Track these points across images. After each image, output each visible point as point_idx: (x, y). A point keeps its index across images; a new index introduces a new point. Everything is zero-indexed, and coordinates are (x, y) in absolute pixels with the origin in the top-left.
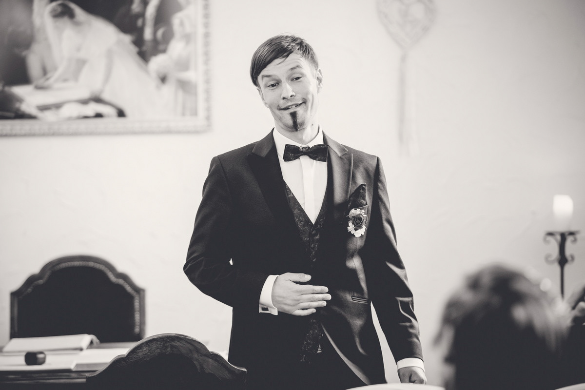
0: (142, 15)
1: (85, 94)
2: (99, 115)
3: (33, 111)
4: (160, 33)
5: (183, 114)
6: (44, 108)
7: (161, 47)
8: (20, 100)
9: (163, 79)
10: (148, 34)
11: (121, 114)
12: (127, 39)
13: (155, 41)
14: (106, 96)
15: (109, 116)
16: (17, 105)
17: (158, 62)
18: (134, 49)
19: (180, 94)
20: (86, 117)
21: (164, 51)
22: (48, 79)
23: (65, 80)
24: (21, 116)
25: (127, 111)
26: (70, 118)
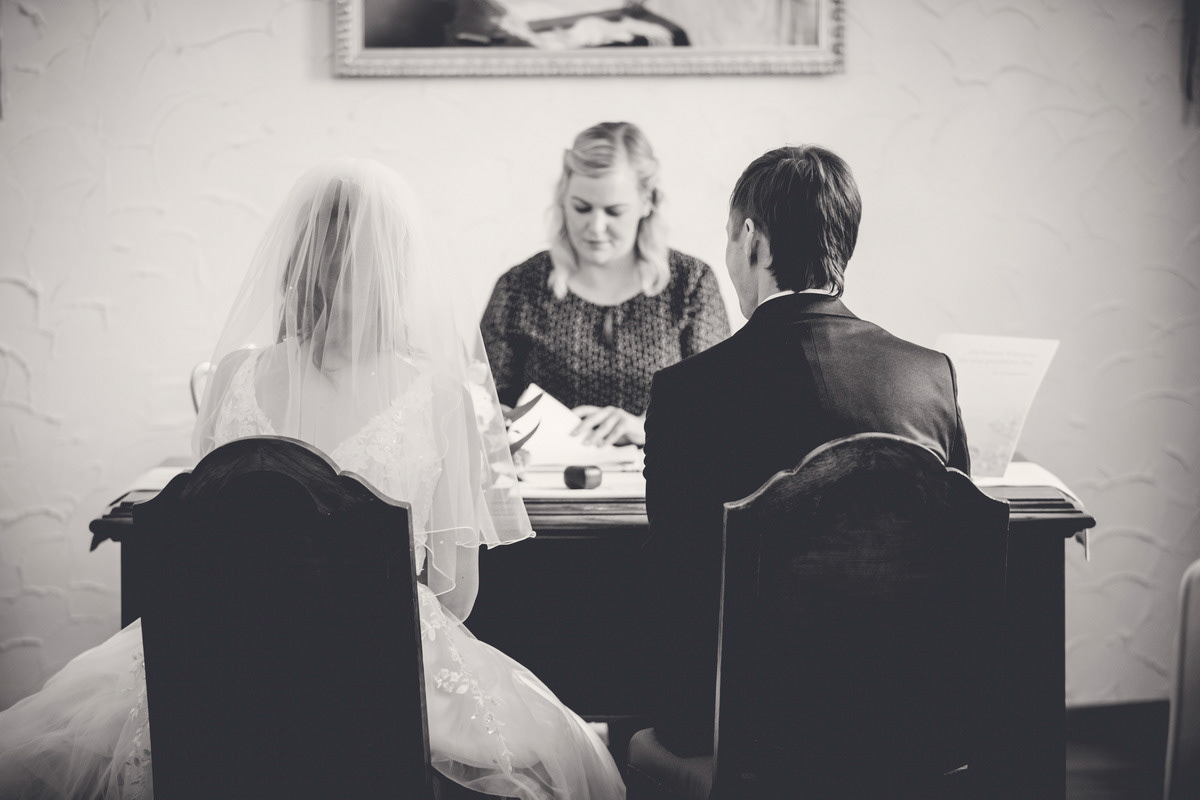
3: (523, 33)
5: (793, 41)
6: (542, 27)
8: (499, 12)
15: (658, 43)
16: (495, 20)
24: (501, 40)
25: (692, 35)
26: (588, 46)
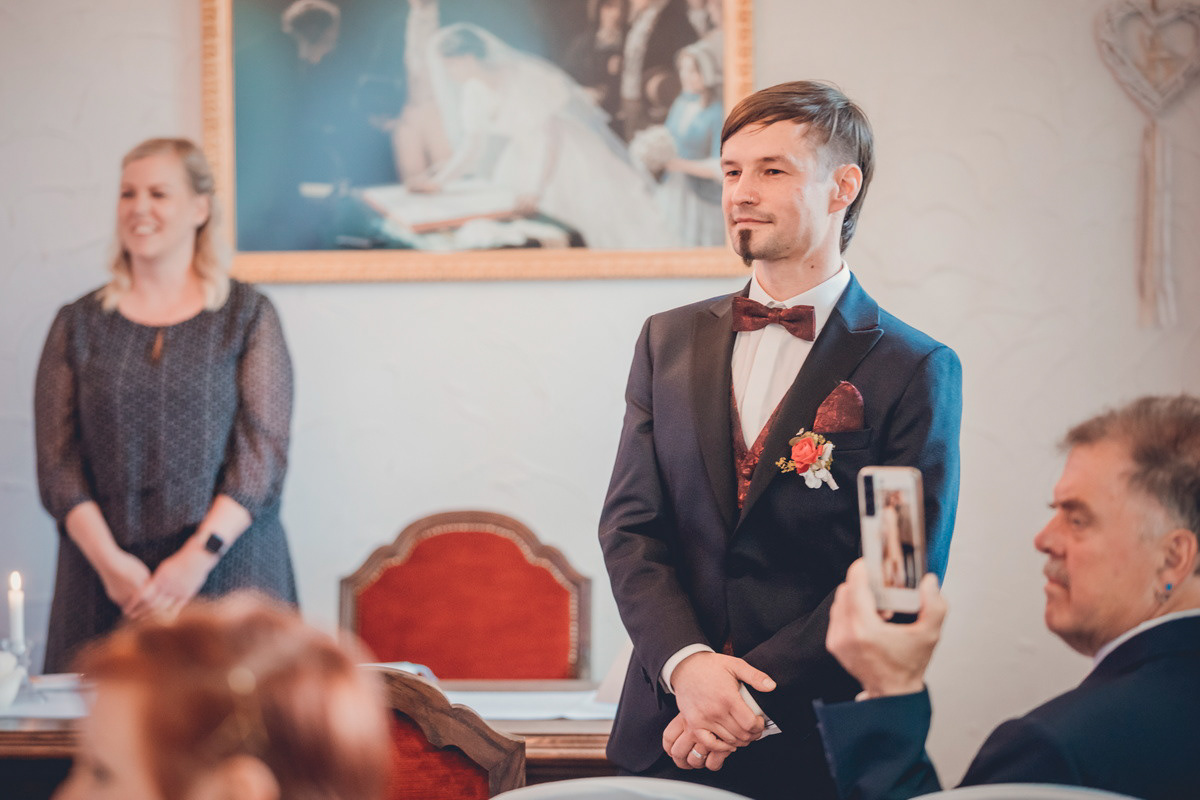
0: (618, 51)
1: (506, 203)
2: (533, 244)
3: (404, 234)
4: (653, 85)
5: (699, 243)
6: (427, 230)
7: (655, 113)
8: (380, 215)
9: (659, 175)
10: (630, 87)
11: (576, 241)
12: (589, 97)
13: (644, 101)
14: (548, 207)
15: (553, 245)
16: (374, 223)
17: (648, 141)
18: (603, 117)
19: (693, 201)
20: (509, 247)
21: (661, 121)
22: (433, 174)
23: (468, 177)
24: (382, 244)
25: (589, 236)
26: (477, 249)
